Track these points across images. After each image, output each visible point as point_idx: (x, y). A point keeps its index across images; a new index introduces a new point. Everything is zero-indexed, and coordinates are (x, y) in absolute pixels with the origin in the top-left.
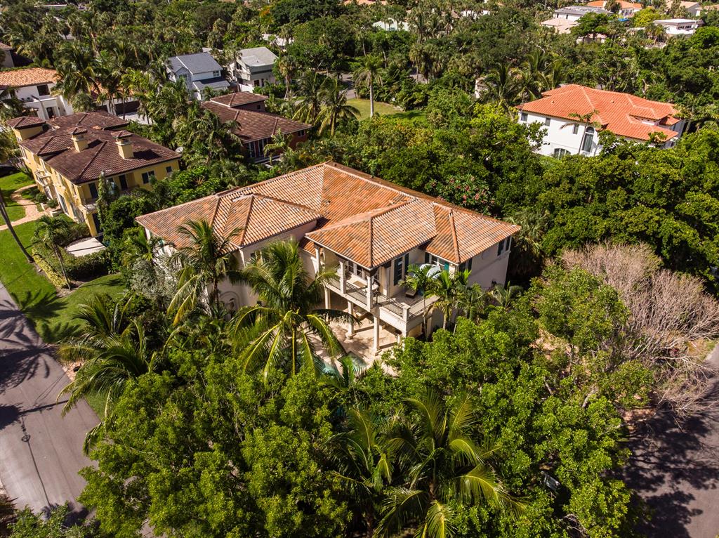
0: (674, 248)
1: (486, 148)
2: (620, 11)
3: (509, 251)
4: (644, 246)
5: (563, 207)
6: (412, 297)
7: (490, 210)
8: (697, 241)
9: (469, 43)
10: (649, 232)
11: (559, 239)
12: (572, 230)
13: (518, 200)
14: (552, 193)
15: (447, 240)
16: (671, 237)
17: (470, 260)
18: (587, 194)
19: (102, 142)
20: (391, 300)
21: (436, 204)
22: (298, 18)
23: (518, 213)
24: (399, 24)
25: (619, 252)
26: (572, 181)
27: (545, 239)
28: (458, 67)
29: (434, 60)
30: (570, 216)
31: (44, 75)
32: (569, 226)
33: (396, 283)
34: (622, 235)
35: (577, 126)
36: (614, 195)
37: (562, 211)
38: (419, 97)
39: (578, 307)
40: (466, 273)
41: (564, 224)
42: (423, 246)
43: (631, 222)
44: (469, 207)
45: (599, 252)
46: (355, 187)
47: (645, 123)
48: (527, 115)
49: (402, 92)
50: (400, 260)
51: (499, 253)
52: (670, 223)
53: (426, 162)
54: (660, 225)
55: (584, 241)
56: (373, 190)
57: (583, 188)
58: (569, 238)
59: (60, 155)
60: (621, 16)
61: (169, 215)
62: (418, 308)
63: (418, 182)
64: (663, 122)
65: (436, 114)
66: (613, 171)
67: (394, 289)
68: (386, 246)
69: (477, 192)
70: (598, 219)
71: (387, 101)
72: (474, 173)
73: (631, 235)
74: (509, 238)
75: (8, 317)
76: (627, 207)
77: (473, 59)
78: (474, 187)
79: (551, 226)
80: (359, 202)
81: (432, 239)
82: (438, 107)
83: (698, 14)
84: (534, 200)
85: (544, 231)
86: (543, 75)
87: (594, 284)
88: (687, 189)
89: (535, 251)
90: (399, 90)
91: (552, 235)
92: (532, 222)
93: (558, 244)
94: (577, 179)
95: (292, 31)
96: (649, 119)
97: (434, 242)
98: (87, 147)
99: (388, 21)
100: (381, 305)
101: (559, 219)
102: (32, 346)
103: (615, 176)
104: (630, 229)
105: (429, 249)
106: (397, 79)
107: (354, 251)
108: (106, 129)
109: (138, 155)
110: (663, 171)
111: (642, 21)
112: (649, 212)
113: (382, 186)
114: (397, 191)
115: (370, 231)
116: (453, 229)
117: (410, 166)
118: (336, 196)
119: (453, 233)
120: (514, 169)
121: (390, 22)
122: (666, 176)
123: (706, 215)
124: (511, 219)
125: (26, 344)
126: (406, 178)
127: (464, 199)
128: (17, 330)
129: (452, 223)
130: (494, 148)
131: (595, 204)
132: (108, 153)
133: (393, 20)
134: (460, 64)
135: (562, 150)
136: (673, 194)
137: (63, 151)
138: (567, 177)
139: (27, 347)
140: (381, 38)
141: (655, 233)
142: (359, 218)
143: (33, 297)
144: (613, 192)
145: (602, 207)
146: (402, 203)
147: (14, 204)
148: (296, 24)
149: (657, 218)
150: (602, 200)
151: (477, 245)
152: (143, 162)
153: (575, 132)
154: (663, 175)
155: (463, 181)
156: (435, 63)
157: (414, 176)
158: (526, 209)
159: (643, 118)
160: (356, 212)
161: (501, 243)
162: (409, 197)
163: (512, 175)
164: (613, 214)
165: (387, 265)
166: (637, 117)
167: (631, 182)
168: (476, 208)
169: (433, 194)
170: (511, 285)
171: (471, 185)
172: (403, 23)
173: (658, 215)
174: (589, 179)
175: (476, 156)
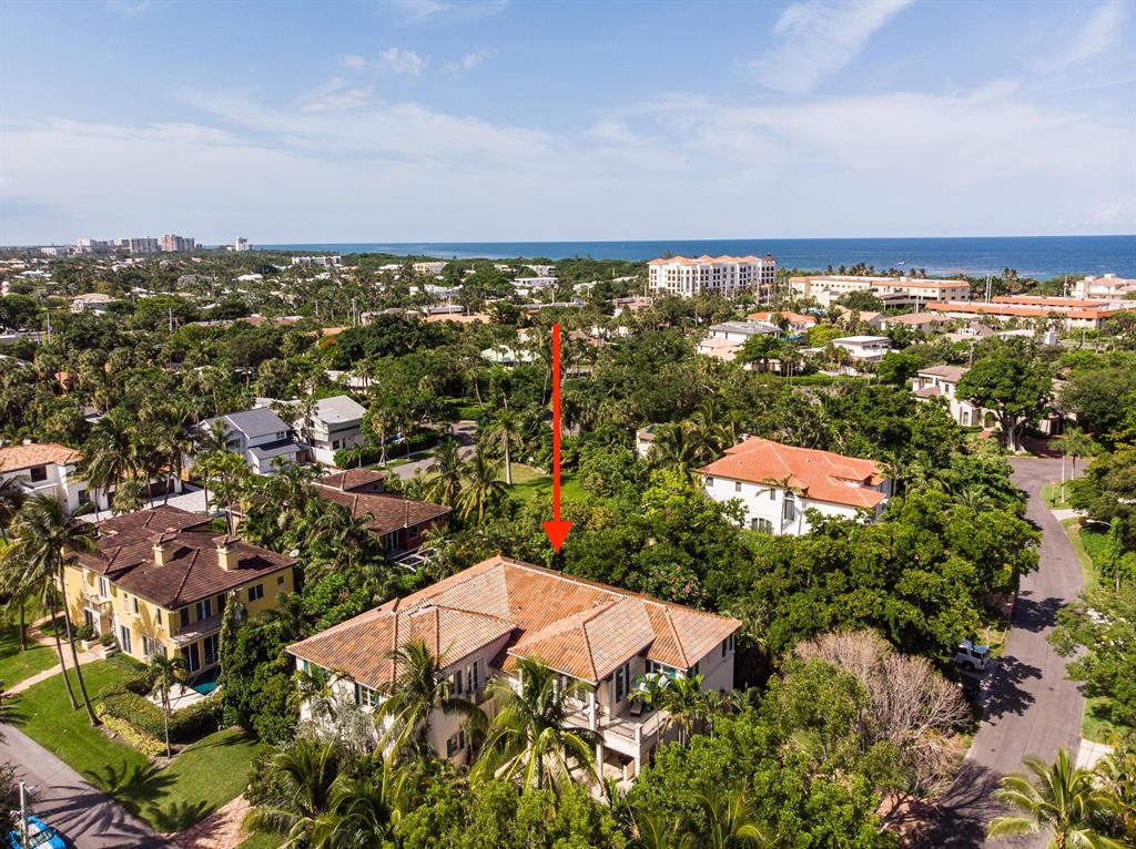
0: (901, 630)
1: (685, 531)
2: (790, 327)
3: (733, 651)
4: (872, 631)
5: (782, 594)
6: (638, 716)
7: (703, 604)
8: (923, 621)
9: (620, 385)
10: (875, 615)
11: (785, 632)
12: (798, 620)
13: (731, 590)
14: (767, 579)
15: (669, 642)
16: (897, 620)
17: (697, 665)
18: (805, 577)
19: (191, 550)
20: (616, 721)
21: (647, 602)
22: (378, 350)
23: (734, 606)
24: (517, 353)
25: (849, 640)
26: (787, 564)
27: (769, 634)
28: (611, 415)
29: (581, 409)
30: (792, 604)
31: (41, 452)
32: (793, 616)
33: (618, 700)
34: (849, 621)
35: (773, 490)
36: (832, 578)
37: (782, 599)
38: (567, 456)
39: (824, 692)
40: (699, 678)
41: (787, 614)
42: (644, 653)
43: (856, 607)
44: (681, 602)
45: (830, 641)
46: (548, 588)
47: (848, 484)
48: (711, 479)
49: (544, 450)
50: (621, 671)
51: (724, 654)
52: (893, 604)
53: (621, 552)
54: (884, 607)
55: (813, 633)
56: (571, 590)
57: (800, 572)
58: (795, 630)
59: (133, 572)
60: (794, 333)
61: (332, 640)
62: (651, 725)
63: (616, 575)
64: (867, 482)
65: (596, 479)
66: (828, 552)
67: (617, 707)
68: (606, 655)
69: (686, 583)
70: (822, 605)
71: (523, 462)
72: (679, 563)
73: (858, 620)
74: (731, 635)
75: (94, 804)
76: (849, 590)
77: (629, 405)
78: (683, 578)
79: (772, 617)
80: (557, 605)
81: (652, 643)
82: (597, 470)
83: (883, 327)
84: (749, 588)
85: (767, 624)
86: (721, 427)
87: (833, 672)
88: (903, 566)
89: (762, 648)
90: (539, 447)
91: (777, 627)
92: (752, 614)
93: (786, 638)
94: (792, 562)
95: (373, 369)
96: (852, 480)
97: (655, 646)
98: (172, 556)
99: (500, 350)
100: (605, 728)
101: (780, 609)
102: (149, 838)
103: (830, 558)
104: (856, 614)
105: (651, 656)
106: (535, 434)
107: (571, 664)
108: (184, 530)
109: (244, 565)
110: (875, 551)
111: (819, 339)
112: (870, 595)
113: (581, 584)
114: (600, 589)
115: (585, 640)
116: (672, 629)
117: (605, 557)
118: (527, 601)
119: (674, 634)
120: (720, 554)
121: (504, 351)
122: (879, 556)
123: (925, 592)
124: (727, 612)
125: (139, 836)
126: (601, 571)
127: (672, 593)
128: (115, 821)
129: (669, 622)
130: (694, 531)
131: (815, 588)
132: (204, 565)
133: (507, 348)
134: (615, 412)
135: (761, 520)
136: (890, 572)
137: (137, 566)
138: (780, 560)
139: (141, 839)
140: (500, 376)
141: (881, 616)
142: (565, 625)
143: (118, 774)
144: (832, 575)
145: (823, 593)
146: (610, 603)
147: (36, 645)
148: (376, 359)
149: (879, 600)
150: (822, 585)
151: (702, 646)
152: (251, 573)
153: (773, 497)
154: (877, 555)
155: (669, 572)
156: (582, 413)
157: (610, 569)
158: (742, 600)
159: (845, 479)
160: (556, 618)
161: (725, 641)
162: (617, 595)
163: (721, 562)
164: (836, 598)
165: (608, 678)
166: (838, 478)
167: (846, 563)
168: (687, 602)
169: (636, 589)
170: (749, 686)
171: (679, 577)
172: (521, 352)
173: (880, 596)
174: (806, 563)
175: (675, 541)
